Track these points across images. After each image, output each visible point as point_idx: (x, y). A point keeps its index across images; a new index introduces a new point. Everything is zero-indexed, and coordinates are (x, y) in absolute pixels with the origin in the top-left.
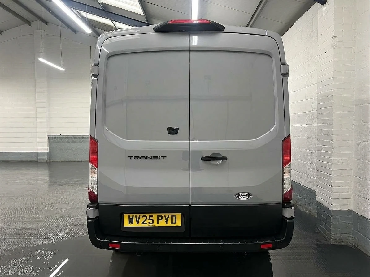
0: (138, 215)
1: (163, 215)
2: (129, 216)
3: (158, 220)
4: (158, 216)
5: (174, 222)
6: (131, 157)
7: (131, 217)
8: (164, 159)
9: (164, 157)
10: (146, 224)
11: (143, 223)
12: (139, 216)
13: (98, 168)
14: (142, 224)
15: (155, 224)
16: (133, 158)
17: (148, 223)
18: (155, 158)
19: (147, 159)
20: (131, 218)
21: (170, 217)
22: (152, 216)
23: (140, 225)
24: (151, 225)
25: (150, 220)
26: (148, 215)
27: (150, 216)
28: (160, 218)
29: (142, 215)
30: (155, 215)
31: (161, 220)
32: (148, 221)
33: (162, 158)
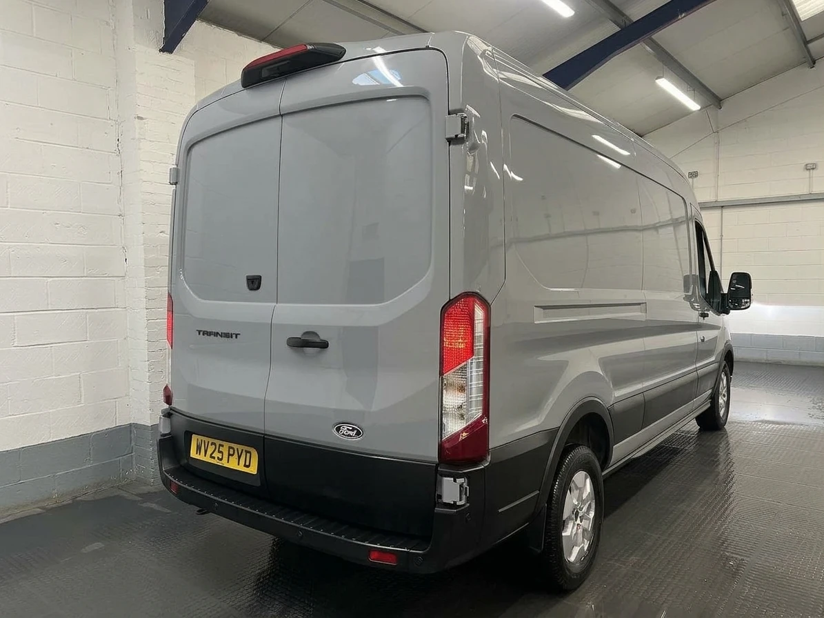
0: (207, 440)
1: (235, 446)
2: (198, 440)
3: (229, 455)
4: (230, 448)
5: (247, 464)
6: (199, 332)
7: (200, 442)
8: (236, 337)
9: (237, 335)
10: (214, 458)
12: (209, 442)
14: (210, 457)
15: (224, 463)
16: (202, 334)
17: (216, 458)
18: (227, 335)
19: (217, 336)
20: (199, 444)
21: (244, 453)
22: (223, 446)
23: (208, 459)
24: (220, 463)
25: (219, 452)
26: (218, 442)
27: (220, 445)
28: (231, 452)
29: (211, 440)
30: (226, 445)
31: (232, 455)
32: (216, 455)
33: (234, 336)
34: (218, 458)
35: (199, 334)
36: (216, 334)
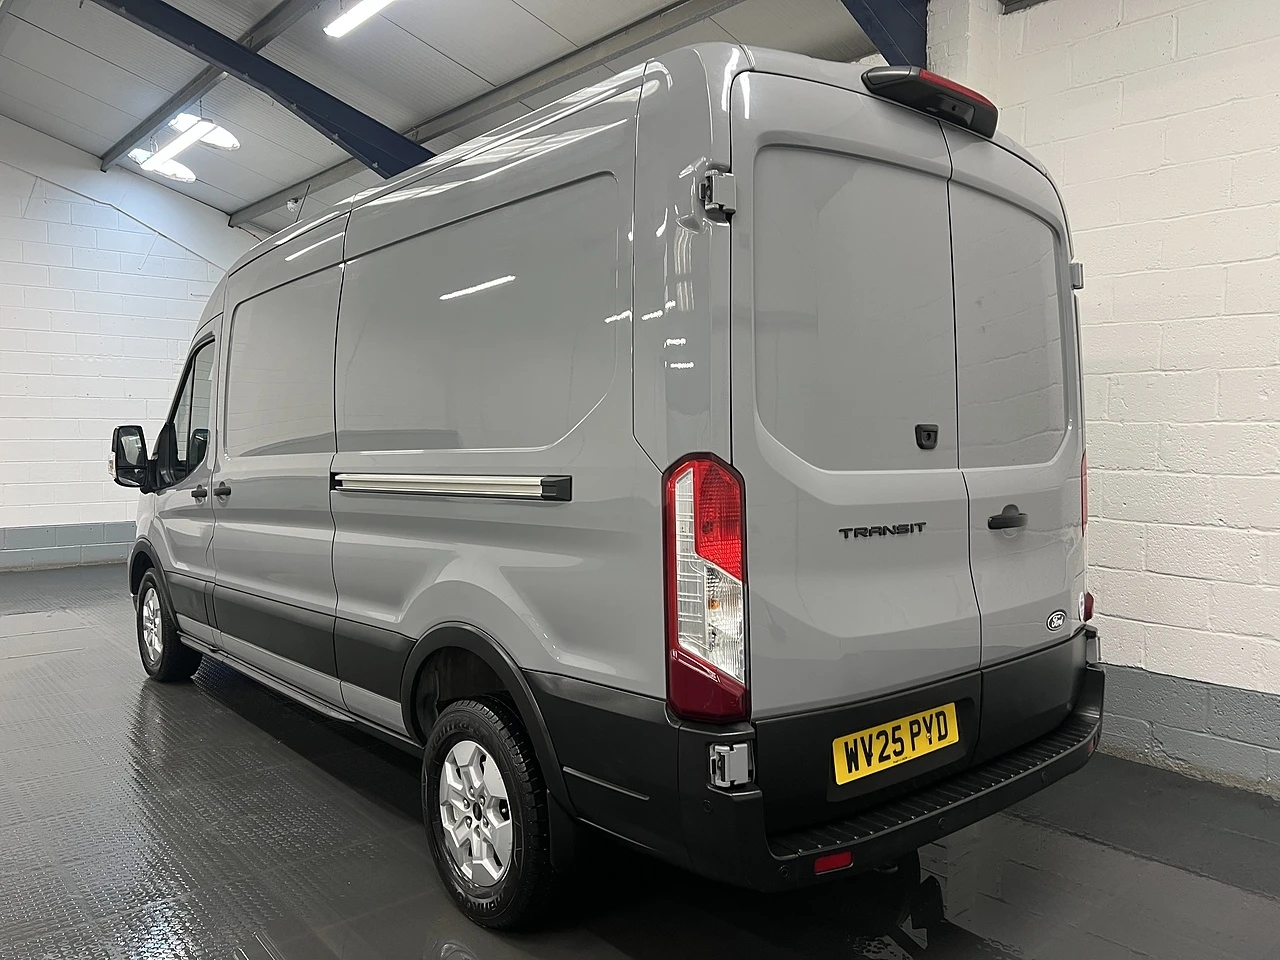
0: (865, 734)
1: (919, 716)
2: (846, 744)
3: (914, 735)
4: (912, 724)
5: (943, 733)
6: (845, 532)
7: (851, 745)
8: (920, 530)
9: (920, 526)
10: (888, 757)
11: (882, 759)
12: (871, 736)
13: (745, 580)
14: (880, 761)
15: (909, 755)
16: (851, 534)
17: (892, 755)
18: (902, 530)
19: (884, 534)
20: (851, 749)
21: (935, 719)
22: (898, 728)
23: (877, 767)
24: (900, 760)
25: (895, 741)
26: (888, 727)
27: (895, 729)
28: (915, 729)
29: (875, 731)
30: (904, 722)
31: (918, 734)
32: (892, 748)
33: (916, 529)
34: (895, 752)
35: (846, 537)
36: (882, 531)
